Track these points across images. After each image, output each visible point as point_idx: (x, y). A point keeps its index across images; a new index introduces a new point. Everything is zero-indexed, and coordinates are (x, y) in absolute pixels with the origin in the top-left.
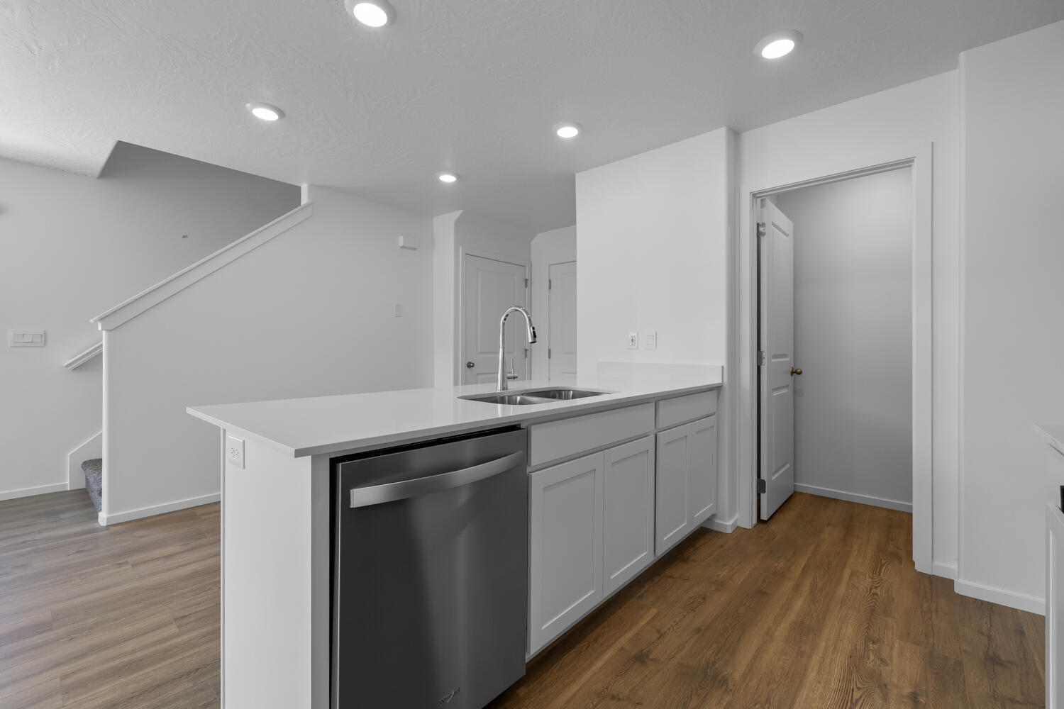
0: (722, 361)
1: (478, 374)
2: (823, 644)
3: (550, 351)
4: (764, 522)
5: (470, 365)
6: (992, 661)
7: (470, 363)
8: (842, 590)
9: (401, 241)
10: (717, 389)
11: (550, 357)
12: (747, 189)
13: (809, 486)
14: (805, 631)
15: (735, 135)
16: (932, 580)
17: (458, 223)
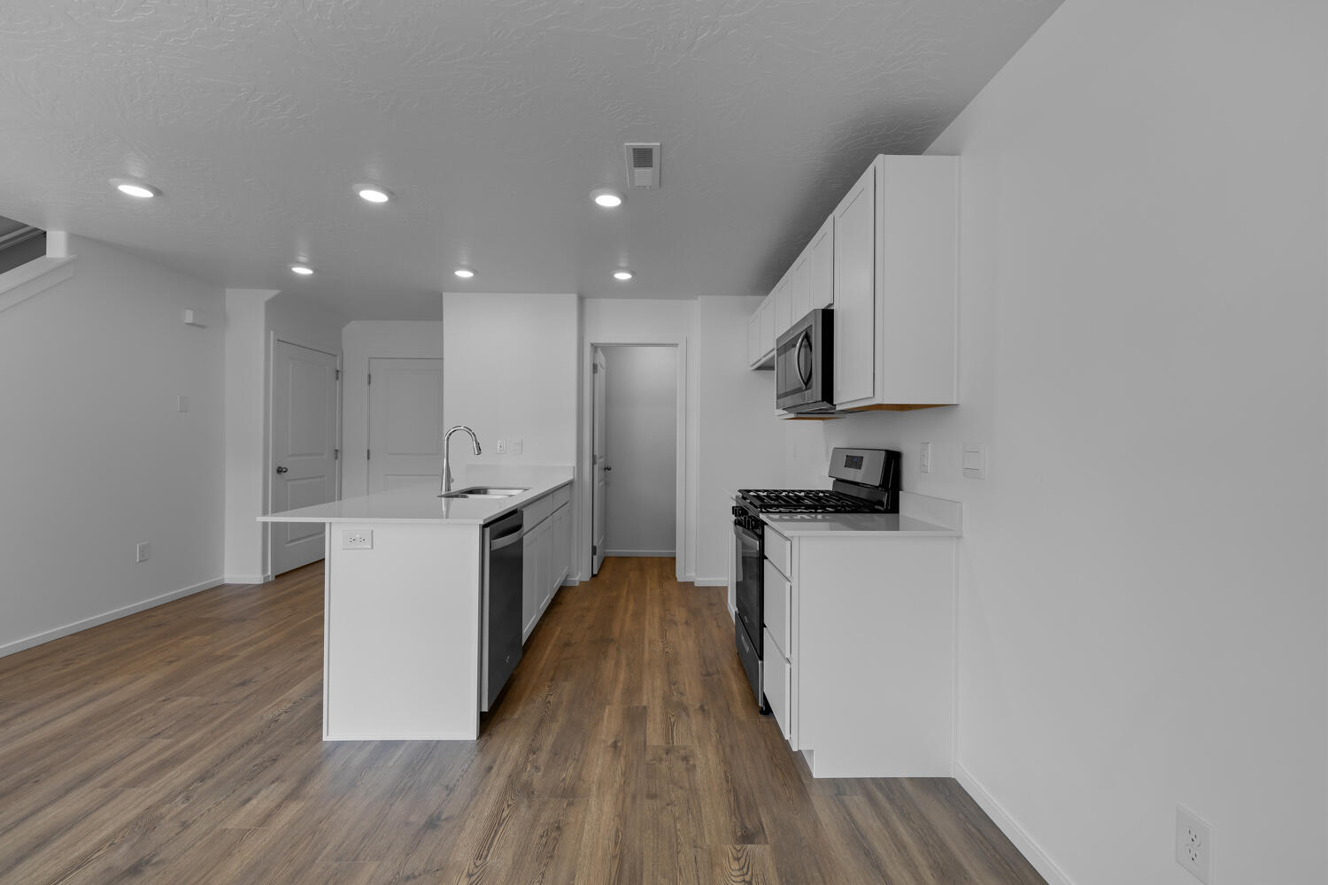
0: (573, 463)
1: (288, 480)
2: (647, 617)
3: (368, 452)
4: (595, 575)
5: (280, 471)
6: (711, 605)
7: (280, 468)
8: (648, 597)
9: (189, 317)
10: (570, 483)
11: (368, 458)
12: (588, 341)
13: (614, 551)
14: (638, 615)
15: (581, 299)
16: (685, 584)
17: (270, 304)
